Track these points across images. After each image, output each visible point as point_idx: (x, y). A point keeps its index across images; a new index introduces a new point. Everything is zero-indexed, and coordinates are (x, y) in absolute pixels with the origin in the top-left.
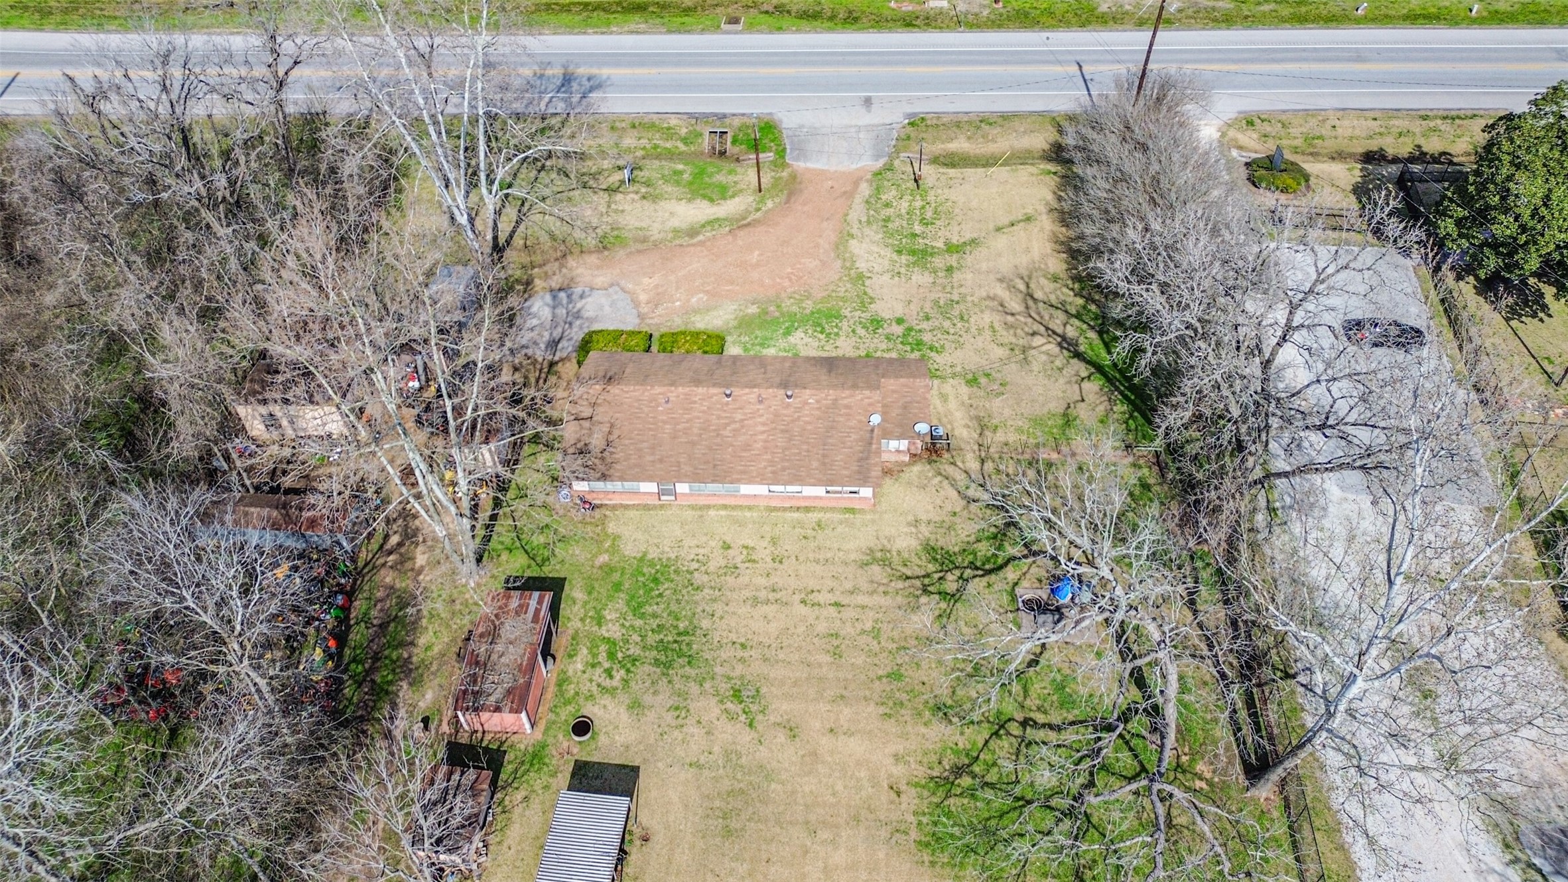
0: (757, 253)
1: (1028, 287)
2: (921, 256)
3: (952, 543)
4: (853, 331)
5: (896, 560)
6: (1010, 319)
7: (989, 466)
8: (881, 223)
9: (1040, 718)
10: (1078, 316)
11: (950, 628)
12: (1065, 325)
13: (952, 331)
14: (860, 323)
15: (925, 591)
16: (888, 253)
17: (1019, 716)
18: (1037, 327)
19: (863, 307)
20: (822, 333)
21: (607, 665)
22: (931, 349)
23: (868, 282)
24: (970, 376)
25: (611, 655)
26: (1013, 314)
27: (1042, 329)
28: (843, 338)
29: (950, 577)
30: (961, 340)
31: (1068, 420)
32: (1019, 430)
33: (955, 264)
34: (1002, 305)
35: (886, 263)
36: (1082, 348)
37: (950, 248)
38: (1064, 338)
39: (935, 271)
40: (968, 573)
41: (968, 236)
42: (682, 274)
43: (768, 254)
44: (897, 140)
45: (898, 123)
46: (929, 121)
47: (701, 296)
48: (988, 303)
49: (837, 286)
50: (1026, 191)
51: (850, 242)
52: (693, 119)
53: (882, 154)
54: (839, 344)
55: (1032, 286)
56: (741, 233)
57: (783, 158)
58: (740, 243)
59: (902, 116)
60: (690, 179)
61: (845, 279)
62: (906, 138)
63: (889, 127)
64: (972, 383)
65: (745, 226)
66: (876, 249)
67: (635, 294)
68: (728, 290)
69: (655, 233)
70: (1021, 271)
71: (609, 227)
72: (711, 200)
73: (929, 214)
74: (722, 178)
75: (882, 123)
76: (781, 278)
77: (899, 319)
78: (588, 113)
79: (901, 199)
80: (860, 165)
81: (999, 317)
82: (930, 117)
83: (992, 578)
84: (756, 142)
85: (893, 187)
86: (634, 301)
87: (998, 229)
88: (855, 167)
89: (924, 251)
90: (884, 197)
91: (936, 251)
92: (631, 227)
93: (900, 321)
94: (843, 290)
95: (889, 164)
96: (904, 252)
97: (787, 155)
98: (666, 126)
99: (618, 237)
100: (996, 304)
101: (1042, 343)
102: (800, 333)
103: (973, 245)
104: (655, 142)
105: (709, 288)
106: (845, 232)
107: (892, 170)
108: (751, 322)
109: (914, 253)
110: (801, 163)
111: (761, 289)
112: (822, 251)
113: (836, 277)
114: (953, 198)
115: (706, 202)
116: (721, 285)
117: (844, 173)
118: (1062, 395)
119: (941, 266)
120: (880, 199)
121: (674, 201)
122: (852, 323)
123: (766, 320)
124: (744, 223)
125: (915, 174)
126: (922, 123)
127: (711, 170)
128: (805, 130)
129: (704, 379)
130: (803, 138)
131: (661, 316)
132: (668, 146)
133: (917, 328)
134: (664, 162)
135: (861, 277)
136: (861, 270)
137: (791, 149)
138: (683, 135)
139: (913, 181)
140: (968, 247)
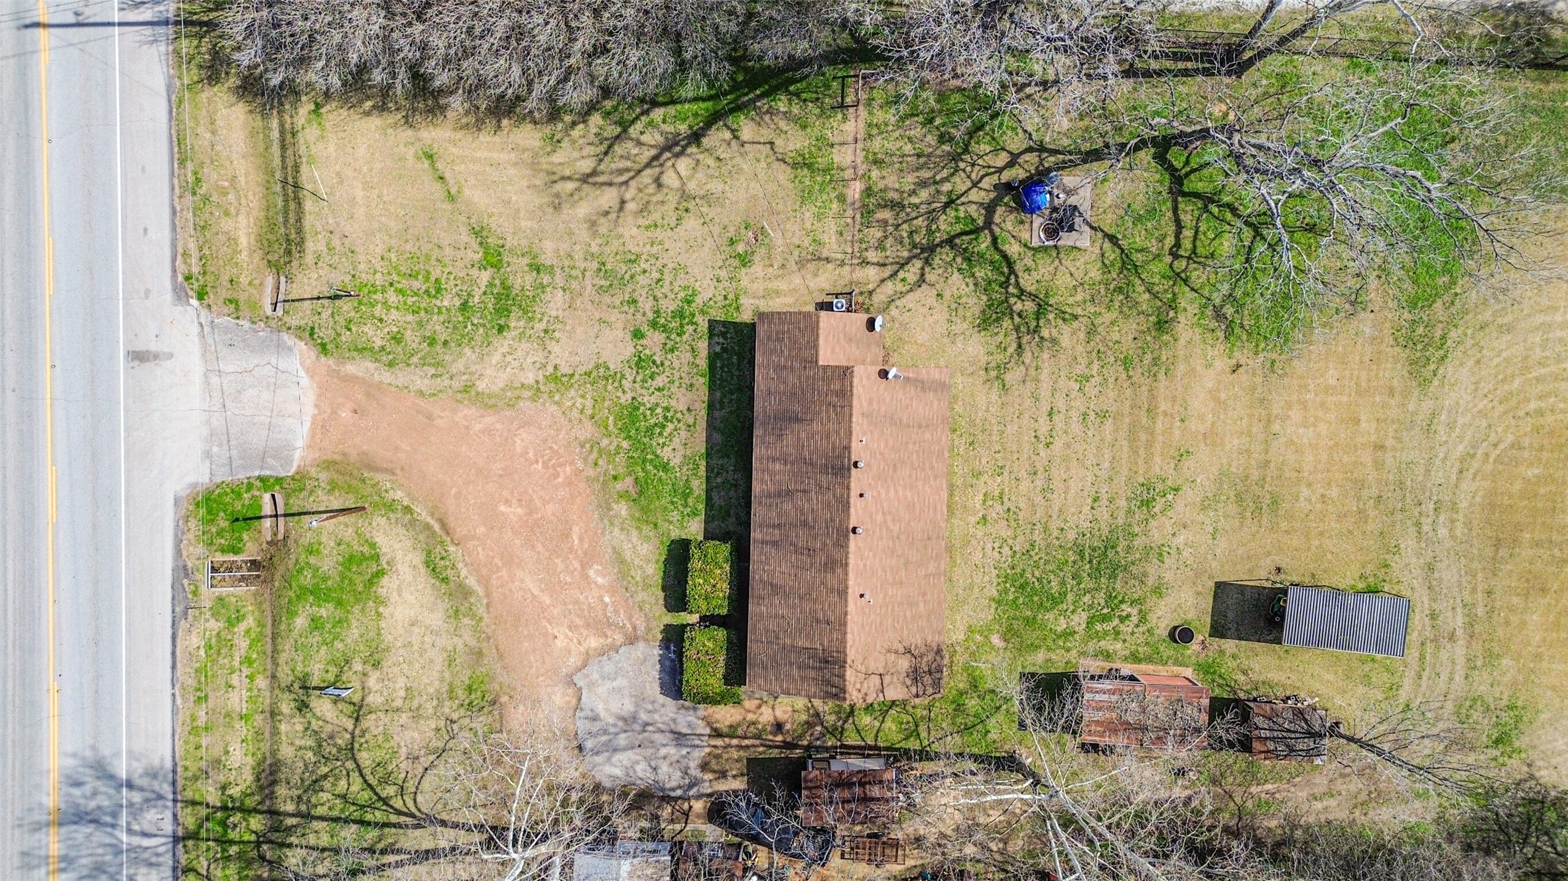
0: (502, 508)
1: (569, 178)
2: (509, 301)
3: (975, 303)
4: (659, 390)
5: (999, 358)
6: (631, 206)
7: (872, 256)
8: (439, 348)
9: (1170, 241)
10: (625, 125)
11: (1079, 311)
12: (639, 143)
13: (656, 275)
14: (644, 381)
15: (1037, 330)
16: (502, 345)
17: (1168, 259)
18: (646, 179)
20: (663, 427)
21: (1116, 622)
22: (689, 302)
23: (565, 371)
24: (736, 263)
25: (1105, 619)
26: (623, 202)
27: (648, 172)
28: (673, 403)
29: (1018, 307)
30: (671, 266)
31: (803, 163)
32: (819, 217)
33: (526, 261)
34: (608, 213)
35: (525, 345)
36: (683, 128)
37: (493, 258)
38: (667, 148)
39: (541, 287)
40: (1011, 289)
41: (466, 238)
42: (547, 600)
43: (506, 493)
44: (238, 318)
45: (198, 316)
46: (195, 270)
47: (591, 573)
48: (603, 230)
49: (571, 408)
50: (362, 151)
51: (480, 389)
52: (186, 614)
53: (272, 341)
54: (682, 407)
55: (567, 173)
56: (460, 531)
57: (279, 480)
58: (481, 530)
59: (180, 308)
60: (330, 606)
61: (557, 398)
62: (233, 306)
63: (207, 329)
64: (745, 260)
65: (444, 525)
66: (496, 358)
67: (587, 653)
68: (581, 540)
69: (459, 643)
70: (538, 182)
71: (447, 703)
72: (380, 574)
73: (416, 284)
74: (328, 563)
75: (196, 339)
76: (557, 476)
77: (635, 336)
78: (174, 772)
79: (381, 320)
80: (302, 373)
81: (628, 219)
82: (183, 266)
83: (1018, 267)
84: (237, 520)
85: (354, 329)
86: (602, 652)
87: (451, 198)
88: (305, 381)
89: (498, 297)
90: (379, 343)
91: (497, 282)
92: (447, 675)
93: (637, 334)
94: (580, 400)
95: (298, 332)
96: (502, 322)
97: (274, 474)
98: (202, 652)
99: (470, 689)
100: (603, 220)
101: (674, 176)
102: (666, 453)
103: (484, 234)
104: (236, 664)
105: (577, 565)
106: (459, 396)
107: (312, 329)
108: (645, 510)
109: (502, 310)
110: (297, 455)
111: (578, 500)
112: (499, 426)
113: (553, 408)
114: (378, 250)
115: (385, 581)
116: (571, 550)
117: (320, 395)
118: (763, 164)
119: (530, 278)
120: (383, 348)
121: (383, 624)
122: (644, 391)
123: (641, 493)
124: (437, 527)
125: (319, 298)
126: (197, 280)
127: (307, 579)
128: (215, 449)
129: (821, 558)
130: (234, 453)
131: (630, 618)
132: (244, 644)
133: (650, 315)
134: (286, 646)
135: (555, 378)
136: (541, 378)
137: (262, 468)
138: (221, 625)
139: (337, 302)
140: (489, 240)
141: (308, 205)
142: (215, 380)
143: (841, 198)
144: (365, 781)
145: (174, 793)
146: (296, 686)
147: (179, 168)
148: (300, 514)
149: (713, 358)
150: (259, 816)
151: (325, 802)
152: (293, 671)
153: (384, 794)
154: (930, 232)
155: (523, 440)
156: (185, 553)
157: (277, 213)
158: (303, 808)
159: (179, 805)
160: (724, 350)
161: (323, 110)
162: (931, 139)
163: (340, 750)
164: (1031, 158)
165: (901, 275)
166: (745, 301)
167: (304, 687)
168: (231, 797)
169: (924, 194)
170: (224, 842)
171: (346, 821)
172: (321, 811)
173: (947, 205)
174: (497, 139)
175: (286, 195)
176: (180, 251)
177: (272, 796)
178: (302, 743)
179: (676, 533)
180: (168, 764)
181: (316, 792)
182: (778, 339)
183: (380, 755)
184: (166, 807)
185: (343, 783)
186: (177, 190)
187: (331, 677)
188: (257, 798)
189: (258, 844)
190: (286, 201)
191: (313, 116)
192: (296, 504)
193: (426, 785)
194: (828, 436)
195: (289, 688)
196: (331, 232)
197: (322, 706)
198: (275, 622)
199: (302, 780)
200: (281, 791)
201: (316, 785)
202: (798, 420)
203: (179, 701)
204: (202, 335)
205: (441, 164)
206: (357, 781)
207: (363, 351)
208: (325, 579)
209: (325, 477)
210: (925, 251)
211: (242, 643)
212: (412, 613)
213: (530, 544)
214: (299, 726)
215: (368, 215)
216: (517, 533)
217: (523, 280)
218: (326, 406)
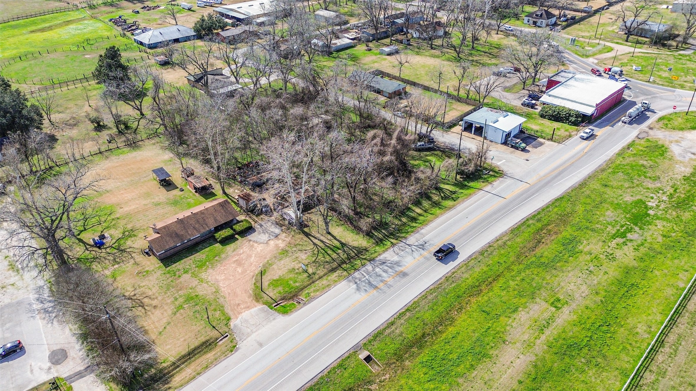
0: (240, 271)
2: (189, 299)
3: (131, 239)
4: (190, 266)
6: (145, 295)
8: (211, 302)
9: (97, 226)
11: (122, 228)
13: (162, 281)
14: (190, 269)
15: (131, 230)
16: (201, 293)
18: (135, 297)
19: (193, 273)
20: (198, 261)
22: (164, 273)
23: (198, 281)
24: (149, 273)
26: (145, 297)
27: (133, 298)
28: (191, 262)
29: (127, 234)
30: (158, 281)
33: (176, 302)
34: (150, 298)
35: (198, 290)
37: (181, 307)
39: (181, 296)
40: (124, 236)
41: (178, 315)
42: (254, 255)
43: (236, 273)
44: (235, 338)
45: (241, 343)
46: (228, 352)
47: (241, 252)
48: (156, 296)
49: (207, 276)
50: (168, 347)
51: (215, 290)
52: (314, 298)
53: (235, 329)
55: (144, 310)
56: (252, 274)
57: (269, 307)
58: (248, 271)
59: (241, 347)
60: (289, 283)
61: (206, 279)
62: (232, 341)
64: (147, 271)
65: (253, 277)
66: (205, 292)
67: (259, 244)
68: (235, 258)
69: (276, 261)
70: (151, 313)
71: (289, 255)
72: (274, 280)
73: (198, 316)
74: (280, 289)
75: (247, 340)
76: (225, 269)
78: (346, 279)
79: (213, 315)
81: (149, 294)
82: (229, 354)
83: (118, 238)
84: (285, 307)
85: (219, 318)
86: (257, 242)
87: (169, 323)
88: (240, 317)
90: (218, 312)
91: (185, 303)
92: (284, 258)
93: (180, 276)
94: (203, 275)
95: (229, 327)
96: (195, 297)
98: (320, 291)
99: (283, 254)
100: (153, 298)
101: (132, 293)
102: (204, 258)
103: (174, 312)
104: (317, 287)
105: (242, 255)
106: (220, 292)
107: (225, 325)
108: (220, 253)
109: (192, 298)
110: (260, 307)
111: (227, 263)
112: (221, 283)
113: (209, 278)
114: (195, 327)
115: (275, 279)
116: (239, 258)
117: (241, 313)
121: (284, 273)
122: (192, 267)
123: (217, 256)
124: (254, 278)
125: (217, 330)
126: (231, 350)
127: (287, 289)
128: (271, 319)
129: (203, 216)
130: (269, 316)
131: (245, 243)
133: (173, 277)
134: (306, 284)
135: (202, 281)
137: (269, 310)
138: (311, 294)
139: (215, 326)
141: (192, 347)
142: (254, 330)
143: (119, 268)
145: (350, 276)
147: (202, 373)
148: (274, 300)
149: (175, 263)
150: (342, 267)
151: (328, 259)
152: (309, 280)
153: (317, 253)
154: (118, 252)
155: (221, 277)
156: (300, 307)
157: (201, 354)
158: (333, 261)
159: (351, 274)
160: (172, 263)
161: (162, 361)
162: (94, 263)
163: (316, 264)
164: (90, 249)
165: (131, 251)
166: (157, 266)
167: (310, 275)
168: (343, 271)
170: (352, 267)
171: (327, 254)
172: (330, 258)
173: (109, 254)
174: (146, 326)
175: (194, 356)
176: (226, 357)
177: (336, 268)
178: (321, 269)
179: (221, 246)
181: (328, 262)
183: (310, 258)
184: (354, 275)
185: (322, 259)
186: (209, 369)
187: (304, 273)
188: (339, 269)
189: (347, 263)
190: (196, 355)
191: (165, 362)
192: (272, 301)
193: (309, 249)
194: (176, 226)
195: (313, 278)
196: (197, 338)
197: (310, 271)
198: (302, 289)
199: (328, 265)
200: (334, 266)
201: (326, 262)
202: (176, 234)
203: (332, 287)
204: (245, 340)
205: (161, 330)
206: (319, 257)
207: (223, 313)
208: (284, 287)
209: (260, 300)
210: (123, 251)
211: (312, 290)
212: (278, 271)
213: (244, 264)
214: (318, 272)
215: (186, 335)
216: (244, 267)
217: (181, 300)
218: (243, 311)
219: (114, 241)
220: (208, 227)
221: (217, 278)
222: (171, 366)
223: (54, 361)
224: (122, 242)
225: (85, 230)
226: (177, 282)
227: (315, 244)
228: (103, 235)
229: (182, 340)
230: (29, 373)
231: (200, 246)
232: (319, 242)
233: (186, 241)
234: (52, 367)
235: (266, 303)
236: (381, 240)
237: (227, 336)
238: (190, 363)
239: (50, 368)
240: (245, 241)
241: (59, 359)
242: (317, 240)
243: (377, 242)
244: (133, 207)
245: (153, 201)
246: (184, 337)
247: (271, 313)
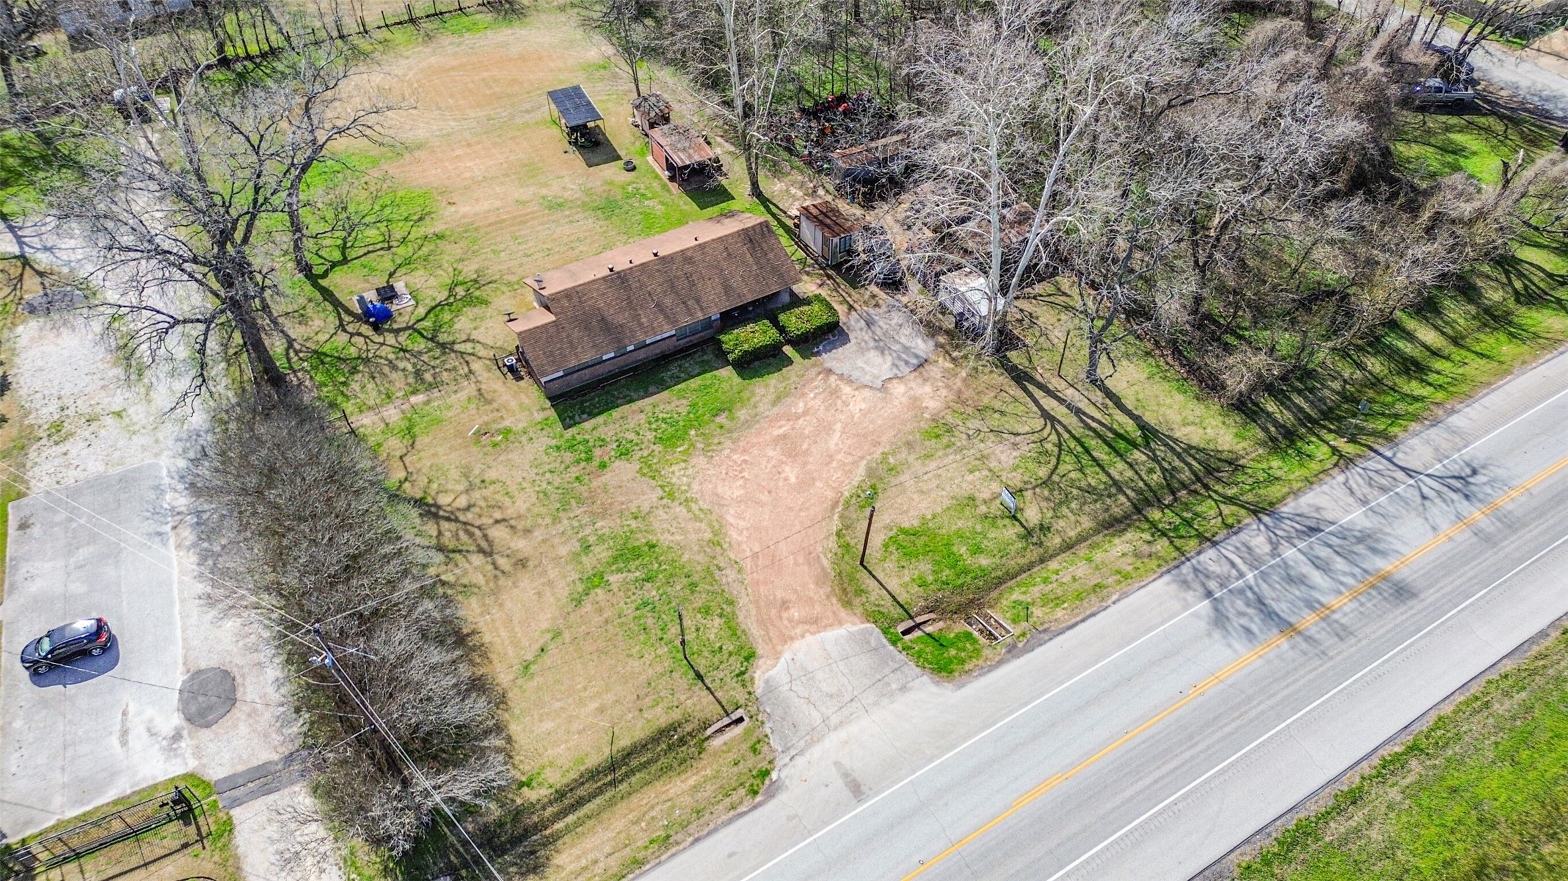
0: (793, 479)
1: (494, 564)
2: (627, 554)
3: (470, 312)
4: (638, 434)
5: (503, 289)
6: (498, 515)
7: (463, 371)
8: (696, 578)
9: (380, 253)
11: (450, 269)
12: (440, 533)
13: (548, 475)
14: (637, 444)
15: (474, 280)
16: (665, 539)
17: (393, 250)
18: (469, 517)
19: (644, 461)
20: (664, 419)
22: (558, 448)
23: (660, 492)
24: (511, 437)
26: (497, 522)
27: (462, 518)
28: (642, 422)
29: (462, 294)
30: (535, 471)
31: (409, 434)
32: (449, 408)
33: (584, 559)
34: (512, 527)
35: (656, 525)
37: (596, 580)
38: (436, 516)
39: (601, 539)
40: (452, 300)
41: (587, 607)
42: (838, 426)
43: (781, 484)
44: (766, 736)
45: (785, 765)
46: (742, 791)
47: (800, 411)
48: (529, 523)
49: (688, 476)
50: (548, 725)
51: (711, 535)
52: (1045, 631)
53: (769, 699)
54: (642, 416)
55: (490, 567)
56: (830, 494)
57: (885, 632)
58: (819, 484)
59: (787, 782)
60: (955, 549)
61: (683, 488)
62: (758, 746)
63: (793, 752)
64: (507, 431)
65: (833, 508)
66: (678, 537)
67: (857, 389)
68: (781, 427)
69: (911, 459)
70: (510, 583)
71: (959, 444)
72: (905, 532)
73: (650, 621)
74: (924, 567)
75: (808, 755)
76: (745, 461)
77: (605, 466)
78: (1169, 571)
79: (698, 630)
80: (782, 660)
81: (510, 512)
82: (746, 803)
83: (433, 304)
84: (941, 645)
85: (718, 645)
86: (850, 381)
87: (557, 634)
88: (787, 656)
89: (627, 561)
90: (717, 621)
91: (614, 567)
92: (940, 453)
93: (603, 466)
94: (677, 474)
95: (748, 684)
96: (646, 548)
97: (882, 636)
98: (1066, 605)
99: (937, 436)
100: (519, 527)
101: (458, 500)
102: (683, 410)
103: (576, 596)
104: (1055, 585)
105: (801, 421)
106: (725, 546)
107: (738, 676)
108: (732, 401)
109: (636, 554)
110: (854, 629)
111: (755, 441)
112: (732, 511)
113: (696, 486)
114: (636, 664)
115: (906, 525)
116: (793, 429)
117: (792, 639)
118: (422, 454)
119: (597, 549)
120: (721, 616)
121: (939, 510)
122: (645, 440)
123: (723, 411)
124: (837, 511)
125: (708, 688)
126: (752, 785)
127: (946, 573)
128: (894, 686)
129: (688, 268)
130: (887, 671)
131: (813, 380)
132: (1036, 589)
133: (583, 464)
134: (1013, 564)
135: (671, 495)
136: (676, 503)
137: (884, 646)
138: (1034, 610)
139: (702, 673)
140: (580, 590)
141: (625, 742)
142: (834, 720)
143: (427, 403)
144: (1058, 463)
145: (1183, 563)
146: (1035, 540)
147: (648, 862)
148: (902, 606)
149: (592, 415)
150: (1149, 516)
151: (1095, 478)
152: (1025, 549)
153: (1056, 450)
154: (430, 350)
155: (732, 491)
156: (997, 659)
157: (649, 773)
158: (1113, 490)
159: (1188, 555)
160: (583, 413)
161: (524, 779)
162: (358, 377)
163: (1052, 491)
164: (350, 328)
165: (471, 351)
166: (539, 417)
167: (1029, 533)
168: (1153, 535)
169: (401, 365)
170: (1189, 523)
171: (1094, 459)
172: (1104, 478)
173: (405, 351)
174: (484, 629)
176: (732, 813)
177: (1127, 517)
178: (1070, 514)
179: (736, 379)
180: (1167, 578)
181: (1095, 489)
182: (552, 355)
183: (1032, 466)
184: (1199, 562)
185: (1073, 475)
186: (673, 850)
187: (1007, 521)
188: (1137, 523)
189: (1167, 506)
190: (632, 772)
191: (534, 784)
192: (897, 612)
193: (1027, 429)
194: (604, 294)
195: (1041, 544)
196: (641, 710)
197: (1032, 515)
198: (1000, 581)
199: (1096, 501)
200: (1117, 511)
201: (1090, 490)
202: (603, 319)
203: (1114, 597)
204: (801, 752)
205: (529, 657)
206: (1062, 469)
207: (733, 629)
208: (937, 563)
209: (857, 601)
210: (446, 348)
211: (1036, 591)
212: (915, 496)
213: (807, 452)
214: (1061, 524)
215: (608, 690)
216: (805, 464)
217: (602, 553)
218: (798, 631)
219: (421, 311)
220: (702, 310)
221: (720, 490)
222: (550, 803)
223: (193, 709)
224: (446, 316)
225: (345, 261)
226: (594, 484)
227: (1046, 415)
228: (392, 288)
229: (594, 705)
230: (114, 741)
231: (673, 369)
232: (1064, 410)
233: (631, 348)
234: (185, 733)
235: (875, 616)
236: (1290, 435)
237: (741, 720)
238: (611, 803)
239: (177, 737)
240: (814, 371)
241: (210, 708)
242: (1054, 403)
243: (1273, 439)
244: (486, 205)
245: (544, 191)
246: (598, 694)
247: (893, 659)
